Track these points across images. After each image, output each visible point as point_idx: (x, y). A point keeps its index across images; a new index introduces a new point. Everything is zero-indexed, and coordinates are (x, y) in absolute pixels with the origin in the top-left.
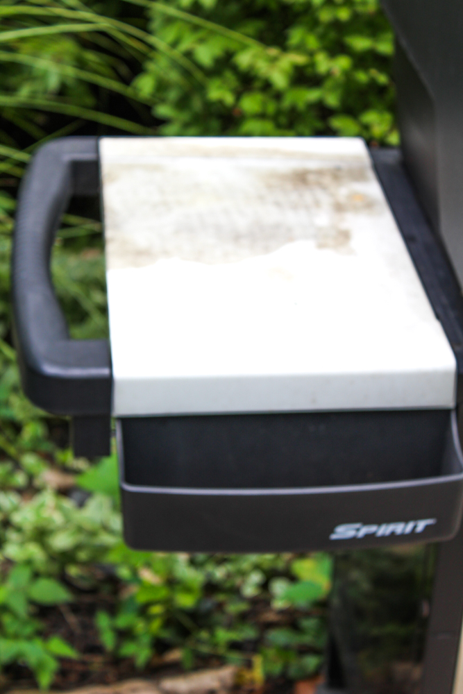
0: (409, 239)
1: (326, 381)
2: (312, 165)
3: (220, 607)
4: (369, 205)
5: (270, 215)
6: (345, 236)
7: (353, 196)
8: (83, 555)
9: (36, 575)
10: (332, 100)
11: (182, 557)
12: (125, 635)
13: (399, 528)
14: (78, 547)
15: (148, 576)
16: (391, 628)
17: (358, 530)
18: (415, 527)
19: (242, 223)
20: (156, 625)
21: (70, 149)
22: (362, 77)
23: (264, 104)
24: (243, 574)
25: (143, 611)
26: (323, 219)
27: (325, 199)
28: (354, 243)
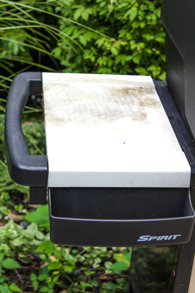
0: (170, 118)
1: (137, 175)
2: (130, 86)
3: (83, 272)
4: (154, 103)
5: (113, 106)
6: (145, 115)
7: (147, 99)
8: (25, 249)
9: (6, 257)
10: (136, 61)
11: (67, 251)
12: (42, 283)
13: (166, 238)
14: (24, 245)
15: (53, 259)
16: (154, 283)
17: (149, 238)
18: (173, 237)
19: (102, 109)
20: (56, 279)
21: (29, 76)
22: (149, 51)
23: (107, 62)
24: (93, 259)
25: (50, 273)
26: (135, 108)
27: (136, 100)
28: (148, 119)
